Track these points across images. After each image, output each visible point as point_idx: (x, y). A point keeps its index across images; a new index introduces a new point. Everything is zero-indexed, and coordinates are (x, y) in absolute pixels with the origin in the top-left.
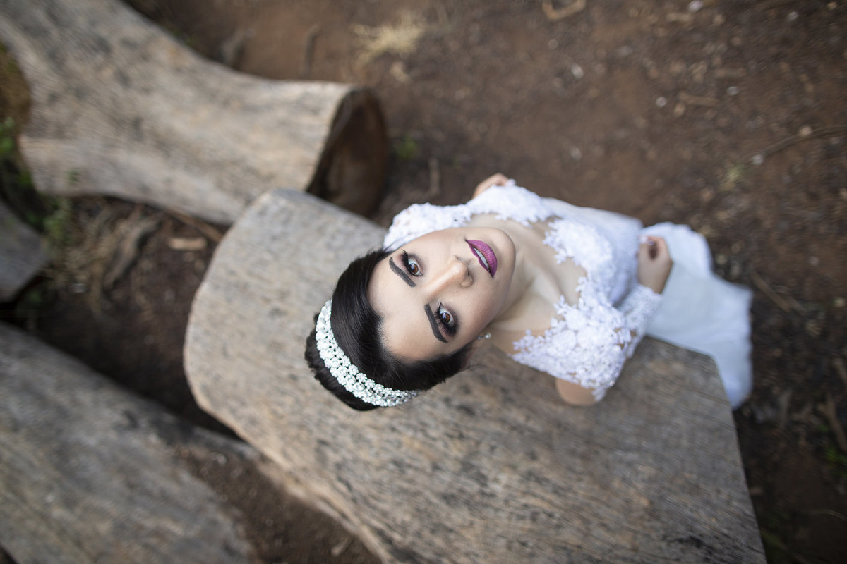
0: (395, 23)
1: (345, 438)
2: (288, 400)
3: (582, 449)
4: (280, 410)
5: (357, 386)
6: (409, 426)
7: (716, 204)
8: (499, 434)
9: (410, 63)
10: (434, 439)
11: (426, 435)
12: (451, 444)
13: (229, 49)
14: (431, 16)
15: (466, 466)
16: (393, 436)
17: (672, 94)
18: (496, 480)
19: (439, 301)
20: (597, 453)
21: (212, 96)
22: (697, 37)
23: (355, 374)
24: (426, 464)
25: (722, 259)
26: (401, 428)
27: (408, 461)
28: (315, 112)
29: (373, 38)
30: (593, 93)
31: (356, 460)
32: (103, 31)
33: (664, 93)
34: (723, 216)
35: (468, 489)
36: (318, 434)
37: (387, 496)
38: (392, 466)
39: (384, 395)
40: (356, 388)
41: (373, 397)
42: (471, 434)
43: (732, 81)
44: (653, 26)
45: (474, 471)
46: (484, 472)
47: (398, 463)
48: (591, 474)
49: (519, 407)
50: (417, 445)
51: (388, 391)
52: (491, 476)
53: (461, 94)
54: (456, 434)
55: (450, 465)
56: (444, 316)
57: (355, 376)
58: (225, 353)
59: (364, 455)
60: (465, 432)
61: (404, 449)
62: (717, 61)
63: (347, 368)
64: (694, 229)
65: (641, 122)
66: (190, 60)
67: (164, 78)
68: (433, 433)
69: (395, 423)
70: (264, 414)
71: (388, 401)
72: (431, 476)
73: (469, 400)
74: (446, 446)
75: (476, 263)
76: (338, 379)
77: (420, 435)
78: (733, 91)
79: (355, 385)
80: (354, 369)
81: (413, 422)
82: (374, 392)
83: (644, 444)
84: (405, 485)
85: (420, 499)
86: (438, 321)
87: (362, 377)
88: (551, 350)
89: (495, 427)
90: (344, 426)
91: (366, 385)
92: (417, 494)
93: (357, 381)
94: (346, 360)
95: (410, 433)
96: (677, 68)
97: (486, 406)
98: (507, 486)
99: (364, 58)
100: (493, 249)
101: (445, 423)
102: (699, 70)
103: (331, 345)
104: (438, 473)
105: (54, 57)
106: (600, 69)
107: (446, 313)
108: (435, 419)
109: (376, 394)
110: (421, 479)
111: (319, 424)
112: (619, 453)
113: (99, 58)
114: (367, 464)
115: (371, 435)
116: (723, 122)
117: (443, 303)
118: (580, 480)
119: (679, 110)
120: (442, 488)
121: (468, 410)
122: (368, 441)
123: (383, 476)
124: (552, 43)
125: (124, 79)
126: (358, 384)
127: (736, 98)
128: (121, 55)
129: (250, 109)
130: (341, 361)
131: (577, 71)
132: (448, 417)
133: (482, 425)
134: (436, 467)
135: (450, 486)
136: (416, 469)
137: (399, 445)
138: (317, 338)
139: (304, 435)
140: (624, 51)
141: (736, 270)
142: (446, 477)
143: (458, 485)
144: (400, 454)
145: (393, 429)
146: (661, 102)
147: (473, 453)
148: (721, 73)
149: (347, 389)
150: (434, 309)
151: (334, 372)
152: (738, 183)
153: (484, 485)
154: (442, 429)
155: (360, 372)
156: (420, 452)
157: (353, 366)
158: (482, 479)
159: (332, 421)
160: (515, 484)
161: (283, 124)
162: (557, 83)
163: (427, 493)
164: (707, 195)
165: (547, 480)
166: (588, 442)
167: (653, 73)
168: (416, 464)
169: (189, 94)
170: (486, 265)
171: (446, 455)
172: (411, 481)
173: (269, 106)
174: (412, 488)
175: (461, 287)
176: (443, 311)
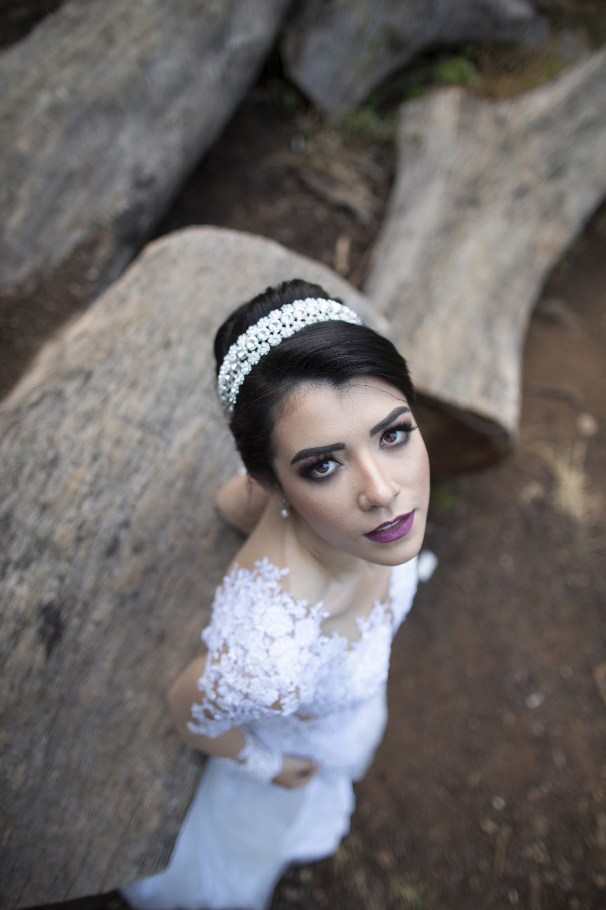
0: (589, 489)
1: (91, 401)
2: (142, 339)
3: (54, 692)
4: (131, 331)
5: (252, 341)
6: (98, 476)
7: (375, 871)
8: (79, 587)
9: (544, 505)
10: (79, 507)
11: (85, 497)
12: (72, 526)
13: (556, 307)
14: (596, 530)
15: (42, 544)
16: (87, 457)
17: (507, 817)
18: (21, 581)
19: (345, 462)
20: (47, 711)
21: (504, 281)
22: (578, 852)
23: (269, 341)
24: (51, 495)
25: (306, 876)
26: (96, 467)
27: (56, 474)
28: (486, 392)
29: (571, 464)
30: (509, 718)
31: (63, 413)
32: (573, 174)
33: (509, 808)
34: (359, 879)
35: (15, 545)
36: (99, 370)
37: (17, 448)
38: (51, 454)
39: (235, 372)
40: (250, 338)
41: (235, 358)
42: (82, 553)
43: (525, 896)
44: (591, 797)
45: (35, 553)
46: (33, 567)
47: (54, 462)
48: (18, 703)
49: (113, 614)
50: (74, 485)
51: (240, 379)
52: (28, 575)
53: (508, 563)
54: (83, 533)
55: (46, 524)
56: (325, 465)
57: (266, 341)
58: (203, 270)
59: (68, 424)
60: (84, 545)
61: (71, 469)
62: (550, 877)
63: (279, 333)
64: (344, 841)
65: (475, 779)
66: (544, 262)
67: (523, 234)
68: (87, 506)
69: (103, 460)
70: (129, 311)
71: (228, 377)
72: (35, 501)
73: (125, 550)
74: (70, 521)
75: (385, 518)
76: (266, 318)
77: (85, 489)
78: (514, 897)
79: (255, 339)
80: (275, 340)
81: (103, 482)
82: (242, 362)
83: (55, 774)
84: (27, 470)
85: (8, 487)
86: (322, 457)
87: (264, 350)
88: (260, 607)
89: (89, 582)
90: (105, 401)
91: (254, 353)
92: (15, 484)
93: (260, 343)
94: (288, 332)
95: (89, 477)
96: (541, 825)
97: (117, 572)
98: (12, 594)
99: (548, 453)
100: (399, 540)
101: (98, 521)
102: (537, 853)
103: (311, 317)
104: (37, 509)
105: (544, 124)
106: (537, 728)
107: (328, 467)
108: (105, 509)
109: (239, 363)
110: (32, 490)
111: (111, 372)
112: (44, 740)
113: (544, 168)
114: (56, 426)
115: (91, 432)
116: (475, 882)
117: (342, 467)
118: (12, 688)
119: (489, 826)
120: (18, 514)
121: (112, 549)
122: (83, 427)
123: (41, 443)
124: (567, 671)
125: (522, 192)
126: (256, 343)
127: (505, 900)
128: (548, 191)
129: (488, 322)
130: (288, 326)
131: (535, 701)
132: (105, 524)
133: (93, 565)
134: (45, 507)
135: (21, 524)
136: (45, 484)
137: (76, 464)
138: (320, 300)
139: (100, 355)
140: (559, 759)
141: (292, 894)
142: (31, 520)
143: (20, 534)
144: (65, 466)
145: (95, 458)
146: (499, 803)
147: (57, 553)
148: (535, 881)
149: (251, 328)
150: (338, 454)
151: (275, 314)
152: (399, 900)
153: (17, 566)
154: (91, 517)
155: (272, 347)
156: (65, 489)
157: (280, 340)
158: (25, 563)
159: (112, 387)
160: (13, 605)
161: (472, 357)
162: (519, 675)
163: (14, 496)
164: (385, 859)
165: (15, 645)
166: (62, 699)
167: (534, 795)
168: (51, 483)
169: (506, 257)
170: (381, 529)
171: (58, 519)
172: (31, 477)
173: (492, 343)
174: (23, 479)
175: (360, 494)
176: (332, 466)
